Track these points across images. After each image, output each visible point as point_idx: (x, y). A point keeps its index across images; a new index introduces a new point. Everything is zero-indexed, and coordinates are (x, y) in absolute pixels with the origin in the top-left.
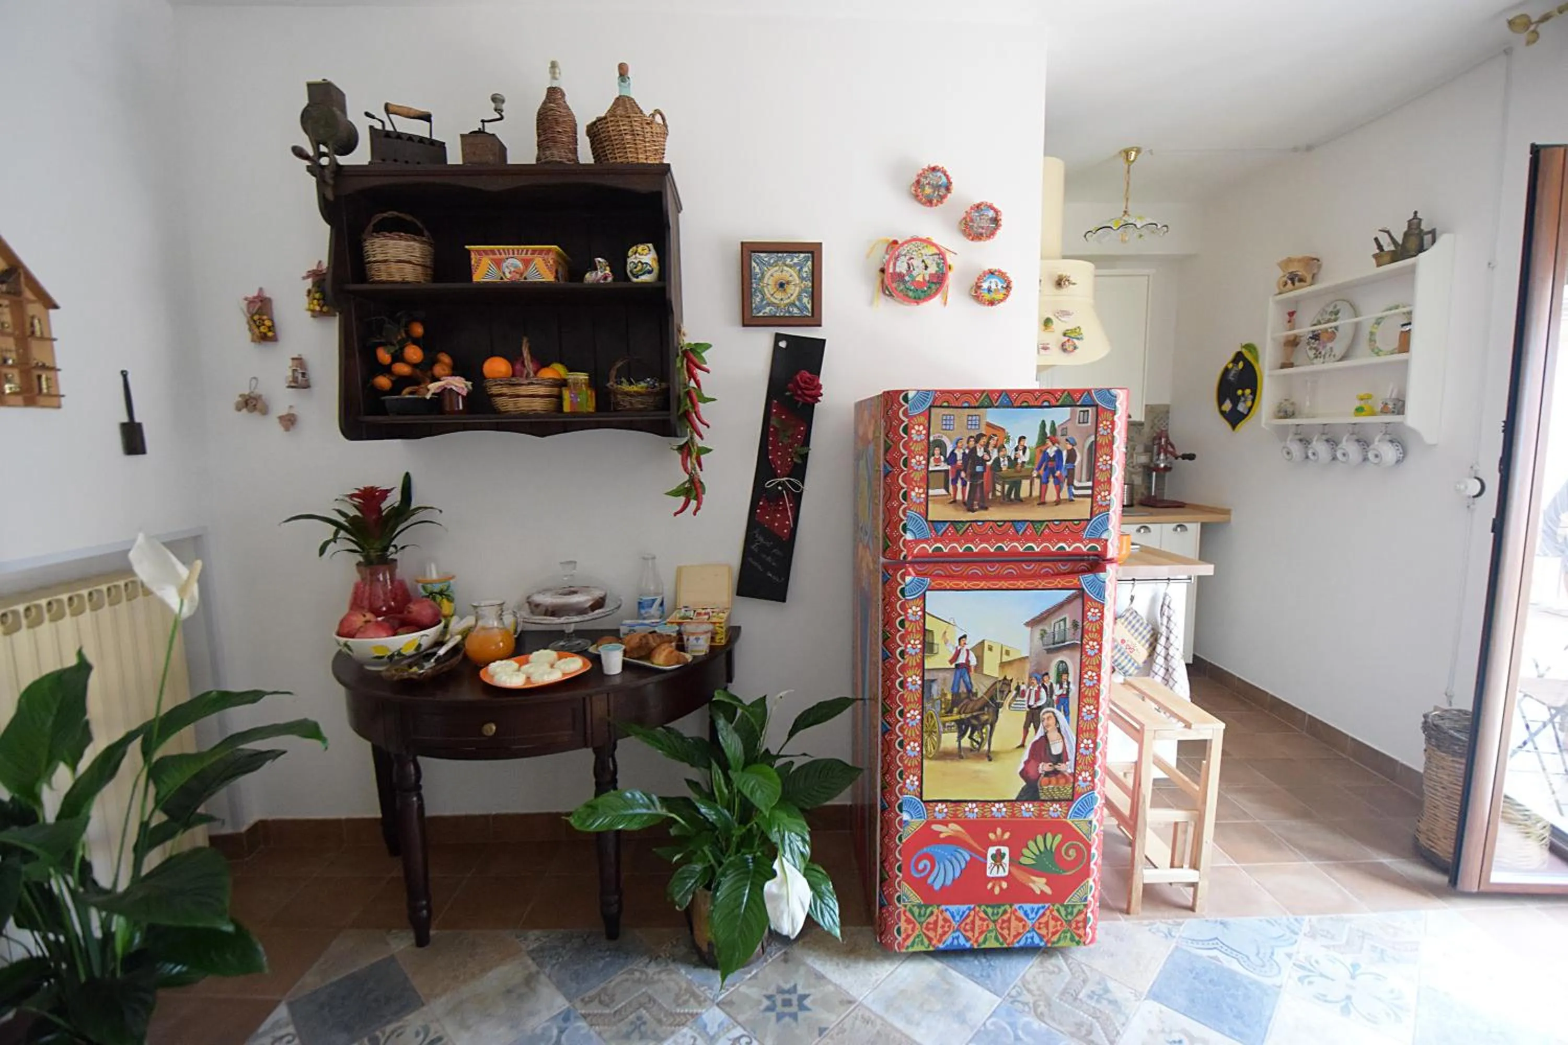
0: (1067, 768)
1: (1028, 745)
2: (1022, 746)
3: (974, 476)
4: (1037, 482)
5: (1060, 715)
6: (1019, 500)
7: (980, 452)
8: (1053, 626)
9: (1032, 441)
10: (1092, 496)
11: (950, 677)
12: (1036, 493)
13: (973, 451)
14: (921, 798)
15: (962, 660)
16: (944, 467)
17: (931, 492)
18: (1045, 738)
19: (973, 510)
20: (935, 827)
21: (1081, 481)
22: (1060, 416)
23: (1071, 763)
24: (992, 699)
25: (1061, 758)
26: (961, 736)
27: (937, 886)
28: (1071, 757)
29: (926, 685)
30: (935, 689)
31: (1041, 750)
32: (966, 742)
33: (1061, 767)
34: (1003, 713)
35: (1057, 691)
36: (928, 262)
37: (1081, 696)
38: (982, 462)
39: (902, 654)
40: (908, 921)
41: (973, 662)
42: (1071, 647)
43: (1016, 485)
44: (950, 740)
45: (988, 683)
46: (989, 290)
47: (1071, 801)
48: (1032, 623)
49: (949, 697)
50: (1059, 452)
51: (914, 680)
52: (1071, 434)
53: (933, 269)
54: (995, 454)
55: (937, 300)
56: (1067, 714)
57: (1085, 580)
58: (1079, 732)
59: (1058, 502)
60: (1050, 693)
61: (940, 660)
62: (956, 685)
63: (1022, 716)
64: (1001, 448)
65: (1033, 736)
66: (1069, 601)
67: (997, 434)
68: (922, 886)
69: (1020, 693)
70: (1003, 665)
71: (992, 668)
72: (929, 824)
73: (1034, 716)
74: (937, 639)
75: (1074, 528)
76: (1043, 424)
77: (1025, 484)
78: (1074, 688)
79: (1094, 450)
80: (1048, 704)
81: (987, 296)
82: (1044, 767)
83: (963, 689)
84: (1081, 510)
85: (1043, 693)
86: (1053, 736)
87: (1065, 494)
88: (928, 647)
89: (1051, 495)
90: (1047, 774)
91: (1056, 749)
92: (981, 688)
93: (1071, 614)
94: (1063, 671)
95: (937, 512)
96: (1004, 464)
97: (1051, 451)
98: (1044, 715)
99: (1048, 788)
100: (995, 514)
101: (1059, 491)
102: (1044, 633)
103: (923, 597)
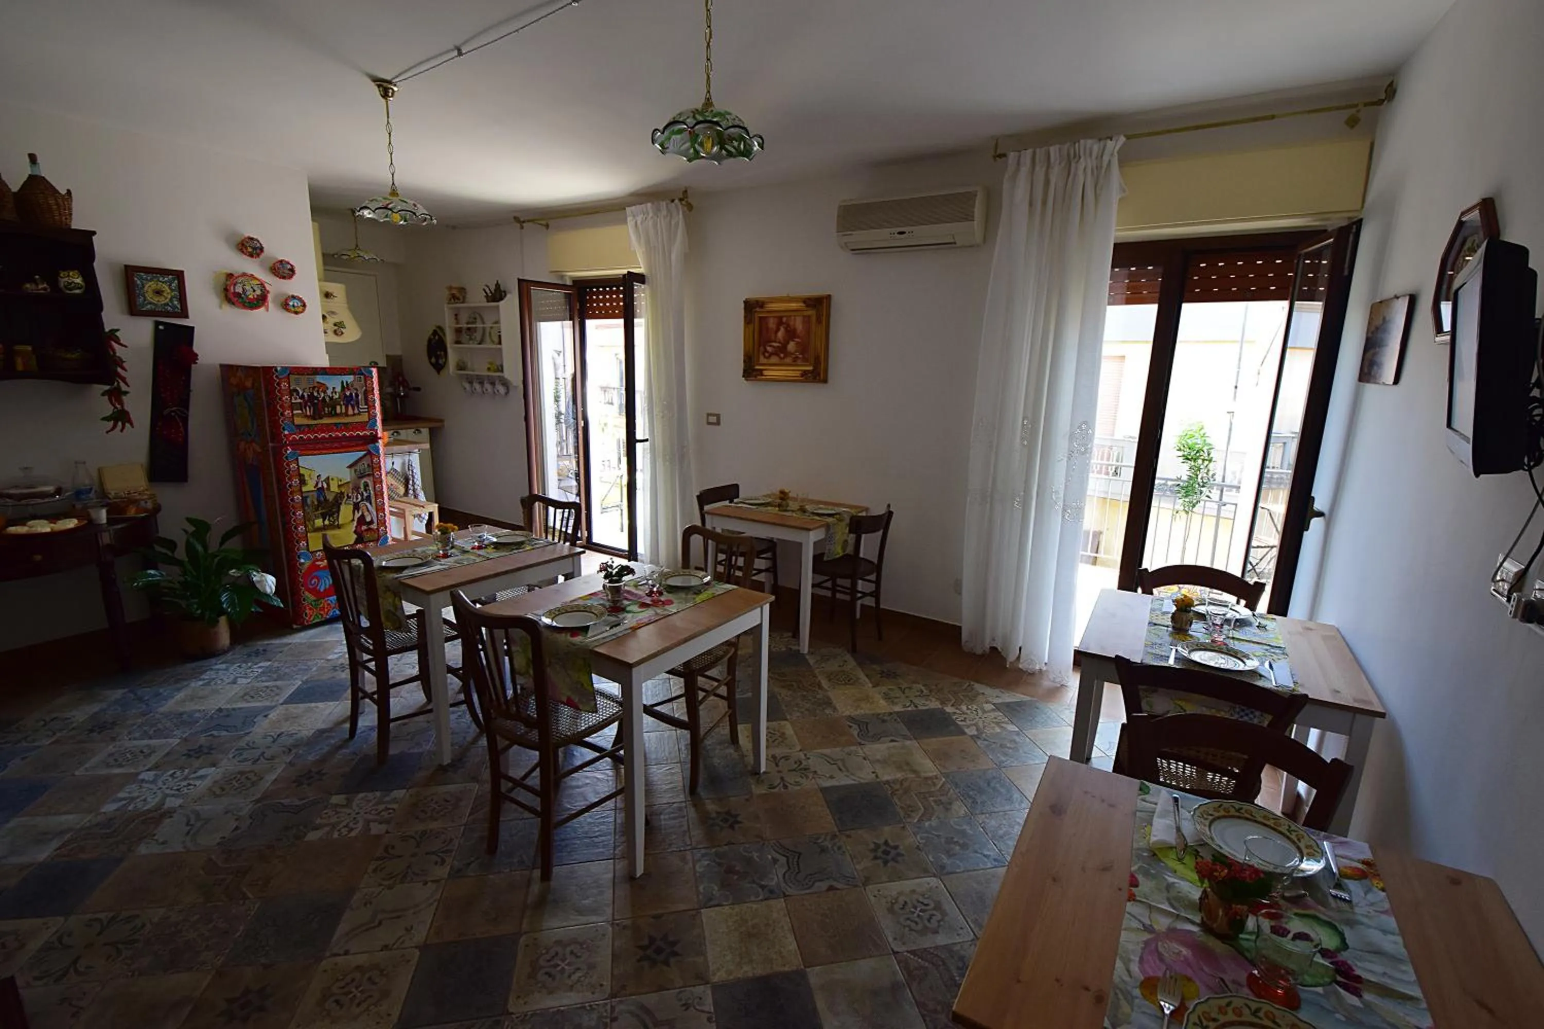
0: (374, 526)
1: (356, 519)
2: (353, 520)
3: (314, 405)
4: (343, 407)
5: (368, 504)
6: (337, 415)
7: (316, 394)
8: (359, 467)
9: (339, 389)
10: (368, 412)
11: (315, 494)
12: (344, 411)
13: (312, 393)
14: (308, 550)
15: (320, 486)
16: (299, 401)
17: (295, 412)
18: (363, 516)
19: (315, 419)
20: (318, 563)
21: (363, 406)
22: (350, 379)
23: (375, 524)
24: (337, 501)
25: (372, 522)
26: (324, 520)
27: (322, 590)
28: (375, 521)
29: (304, 499)
30: (309, 501)
31: (361, 521)
32: (327, 522)
33: (372, 526)
34: (343, 507)
35: (365, 494)
36: (255, 288)
37: (376, 495)
38: (317, 398)
39: (290, 486)
40: (310, 609)
41: (325, 486)
42: (369, 475)
43: (334, 408)
44: (319, 522)
45: (334, 495)
46: (294, 306)
47: (378, 540)
48: (350, 467)
49: (316, 503)
50: (351, 394)
51: (298, 497)
52: (356, 386)
53: (258, 292)
54: (322, 395)
55: (262, 309)
56: (371, 503)
57: (370, 447)
58: (377, 511)
59: (354, 415)
60: (362, 495)
61: (310, 487)
62: (318, 497)
63: (351, 507)
64: (325, 392)
65: (357, 515)
66: (365, 455)
67: (323, 387)
68: (314, 591)
69: (349, 497)
70: (339, 486)
71: (334, 488)
72: (314, 562)
73: (356, 507)
74: (307, 478)
75: (362, 426)
76: (342, 382)
77: (338, 408)
78: (372, 492)
79: (366, 393)
80: (362, 500)
81: (293, 309)
82: (364, 528)
83: (322, 499)
84: (364, 418)
85: (359, 496)
86: (366, 513)
87: (356, 411)
88: (303, 482)
89: (350, 412)
90: (366, 530)
91: (368, 519)
92: (330, 497)
93: (366, 462)
94: (366, 485)
95: (298, 421)
96: (327, 399)
97: (348, 393)
98: (361, 505)
99: (367, 536)
100: (326, 421)
101: (353, 410)
102: (355, 471)
103: (297, 459)
